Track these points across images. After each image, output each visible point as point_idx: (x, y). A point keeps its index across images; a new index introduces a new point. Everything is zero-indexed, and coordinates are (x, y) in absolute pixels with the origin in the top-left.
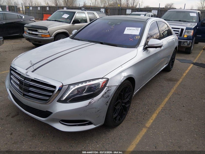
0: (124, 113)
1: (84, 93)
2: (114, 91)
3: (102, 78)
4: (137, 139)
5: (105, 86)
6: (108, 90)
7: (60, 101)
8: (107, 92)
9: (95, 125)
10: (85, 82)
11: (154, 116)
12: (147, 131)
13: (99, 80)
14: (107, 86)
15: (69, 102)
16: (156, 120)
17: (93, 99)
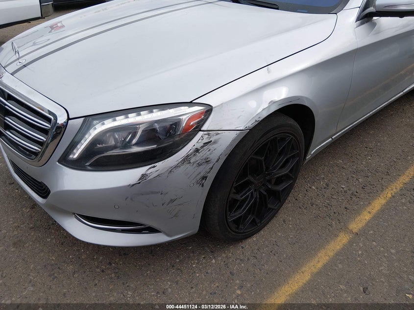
0: (269, 206)
1: (134, 145)
2: (231, 144)
3: (191, 104)
4: (317, 259)
5: (198, 128)
6: (205, 141)
7: (65, 160)
8: (202, 147)
9: (168, 235)
10: (137, 110)
11: (378, 204)
12: (351, 243)
13: (183, 108)
14: (202, 129)
15: (89, 166)
16: (381, 216)
17: (154, 167)
